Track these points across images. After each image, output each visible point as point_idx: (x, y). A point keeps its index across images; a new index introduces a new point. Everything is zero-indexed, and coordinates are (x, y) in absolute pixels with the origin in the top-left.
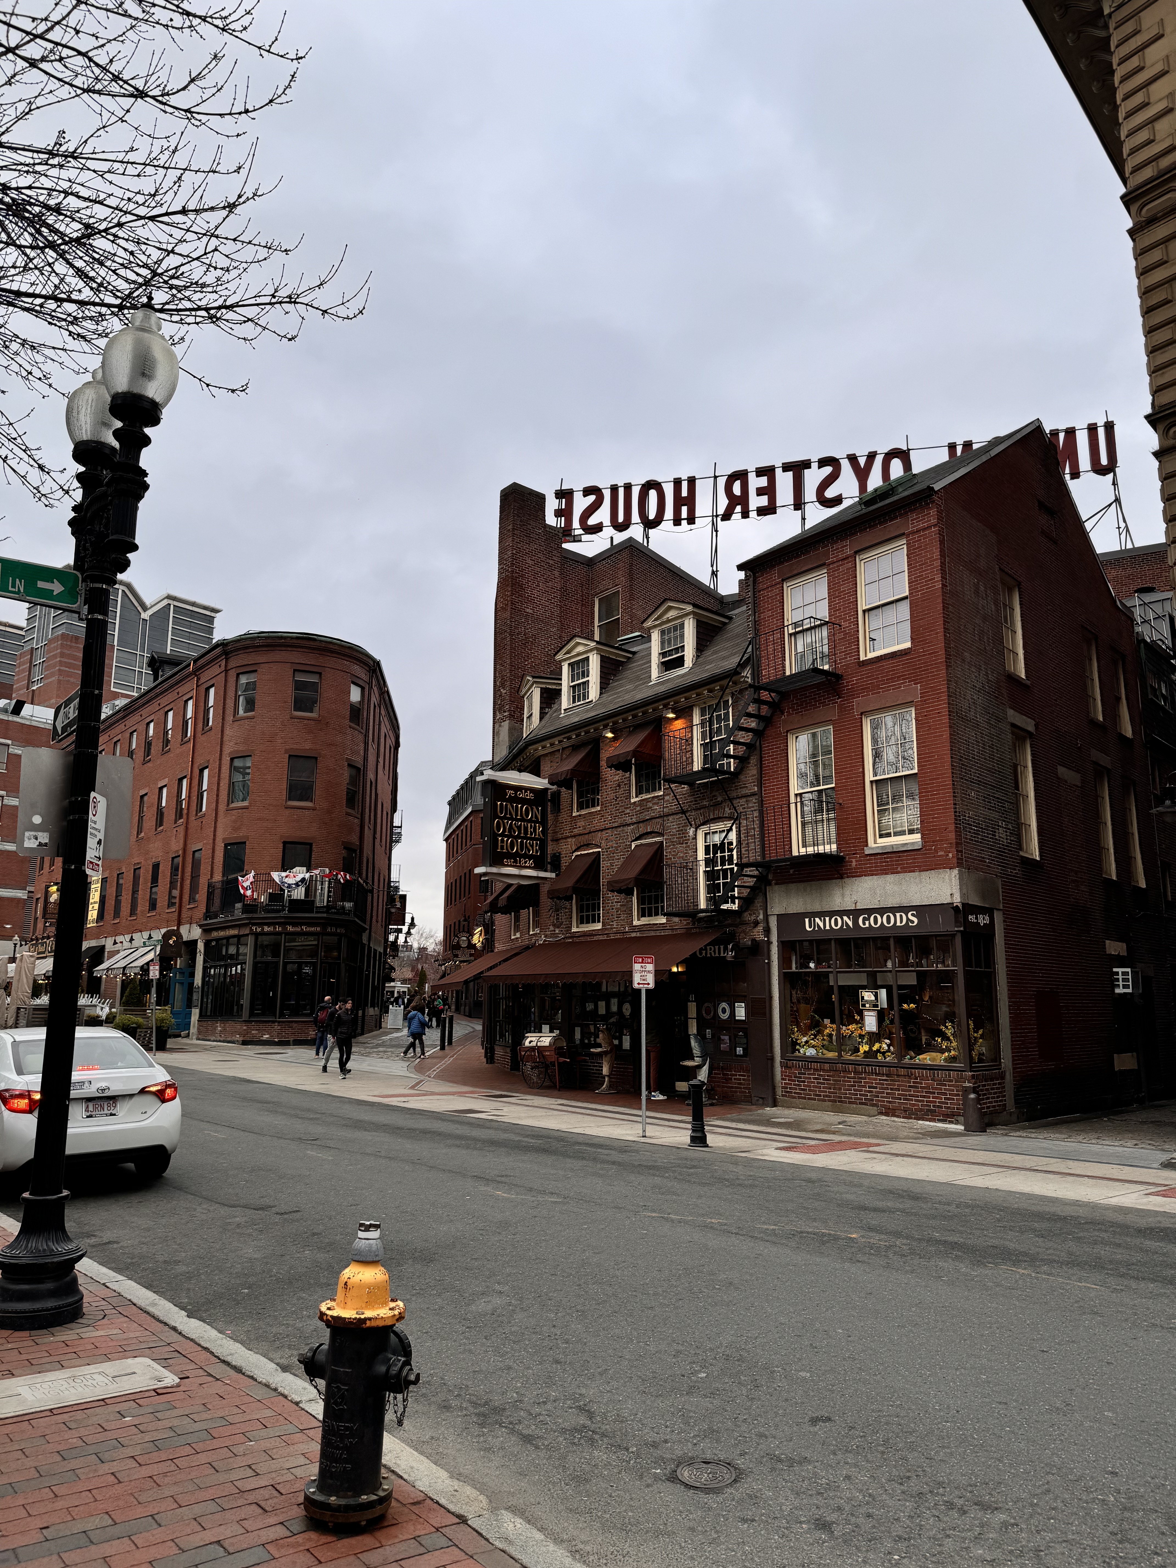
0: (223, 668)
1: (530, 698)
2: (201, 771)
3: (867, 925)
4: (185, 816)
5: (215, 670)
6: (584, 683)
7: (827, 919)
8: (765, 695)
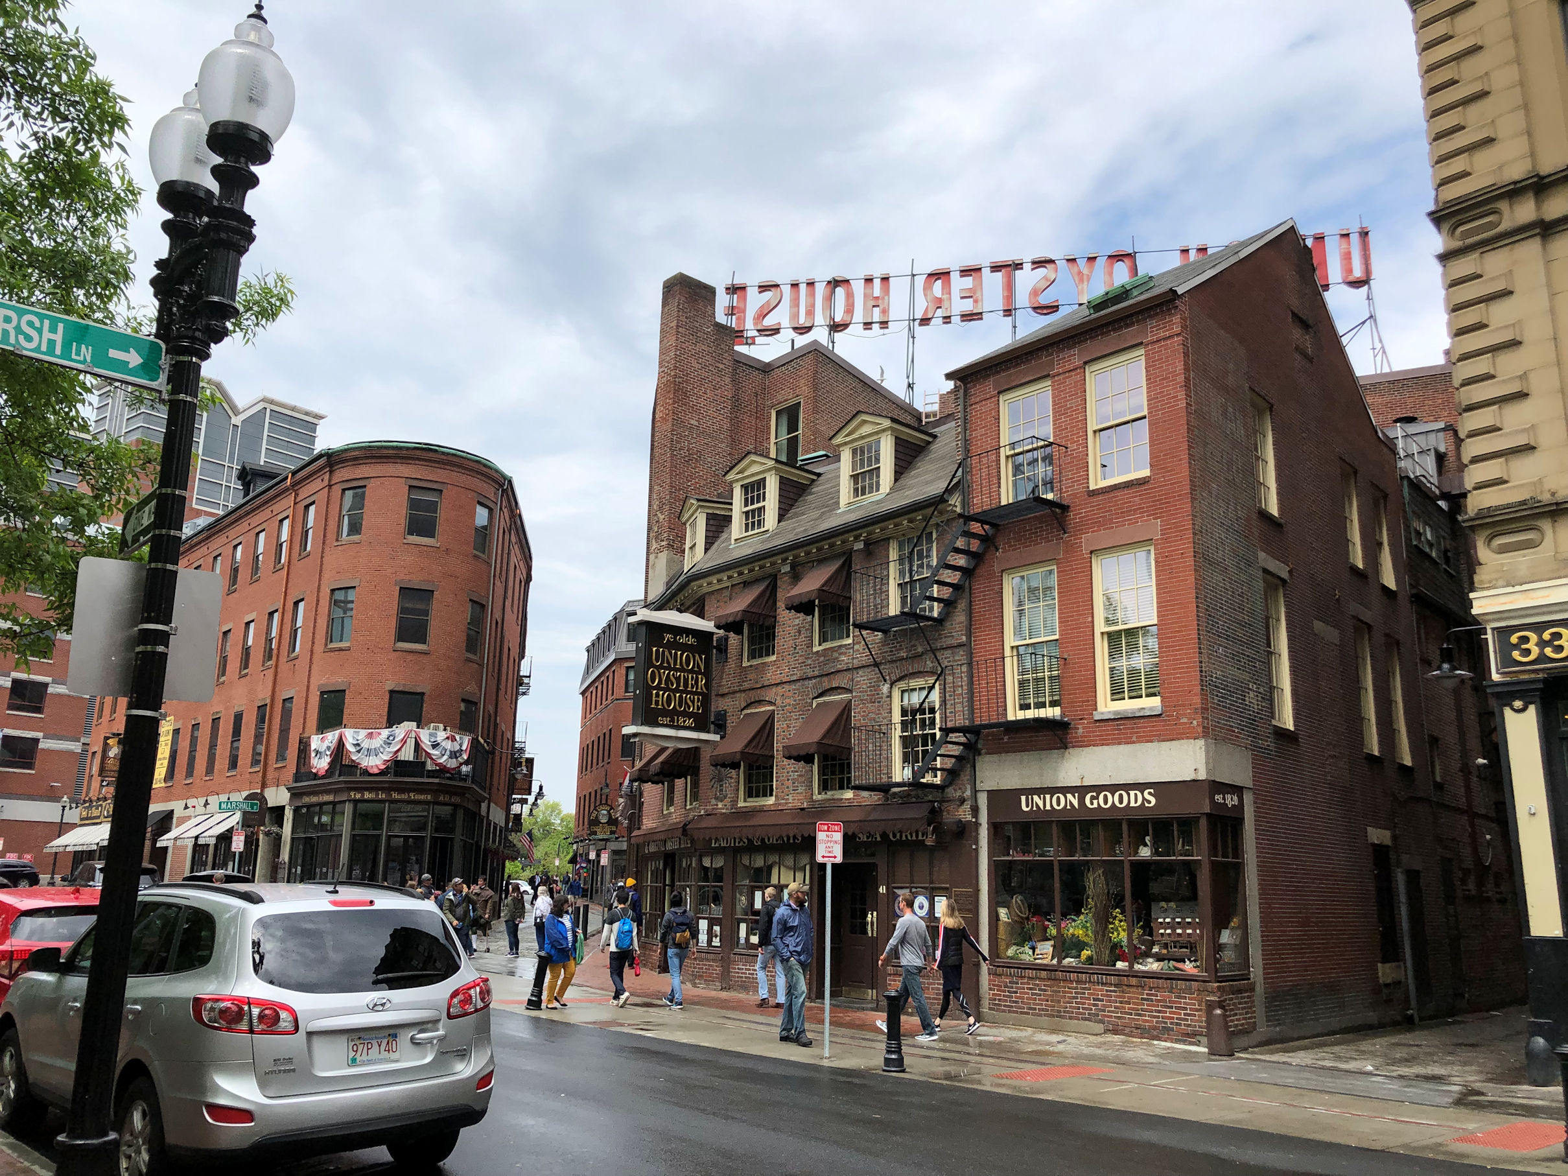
0: (326, 482)
1: (693, 524)
2: (296, 604)
3: (1095, 805)
4: (274, 658)
5: (317, 485)
6: (759, 509)
7: (1048, 797)
8: (976, 527)
